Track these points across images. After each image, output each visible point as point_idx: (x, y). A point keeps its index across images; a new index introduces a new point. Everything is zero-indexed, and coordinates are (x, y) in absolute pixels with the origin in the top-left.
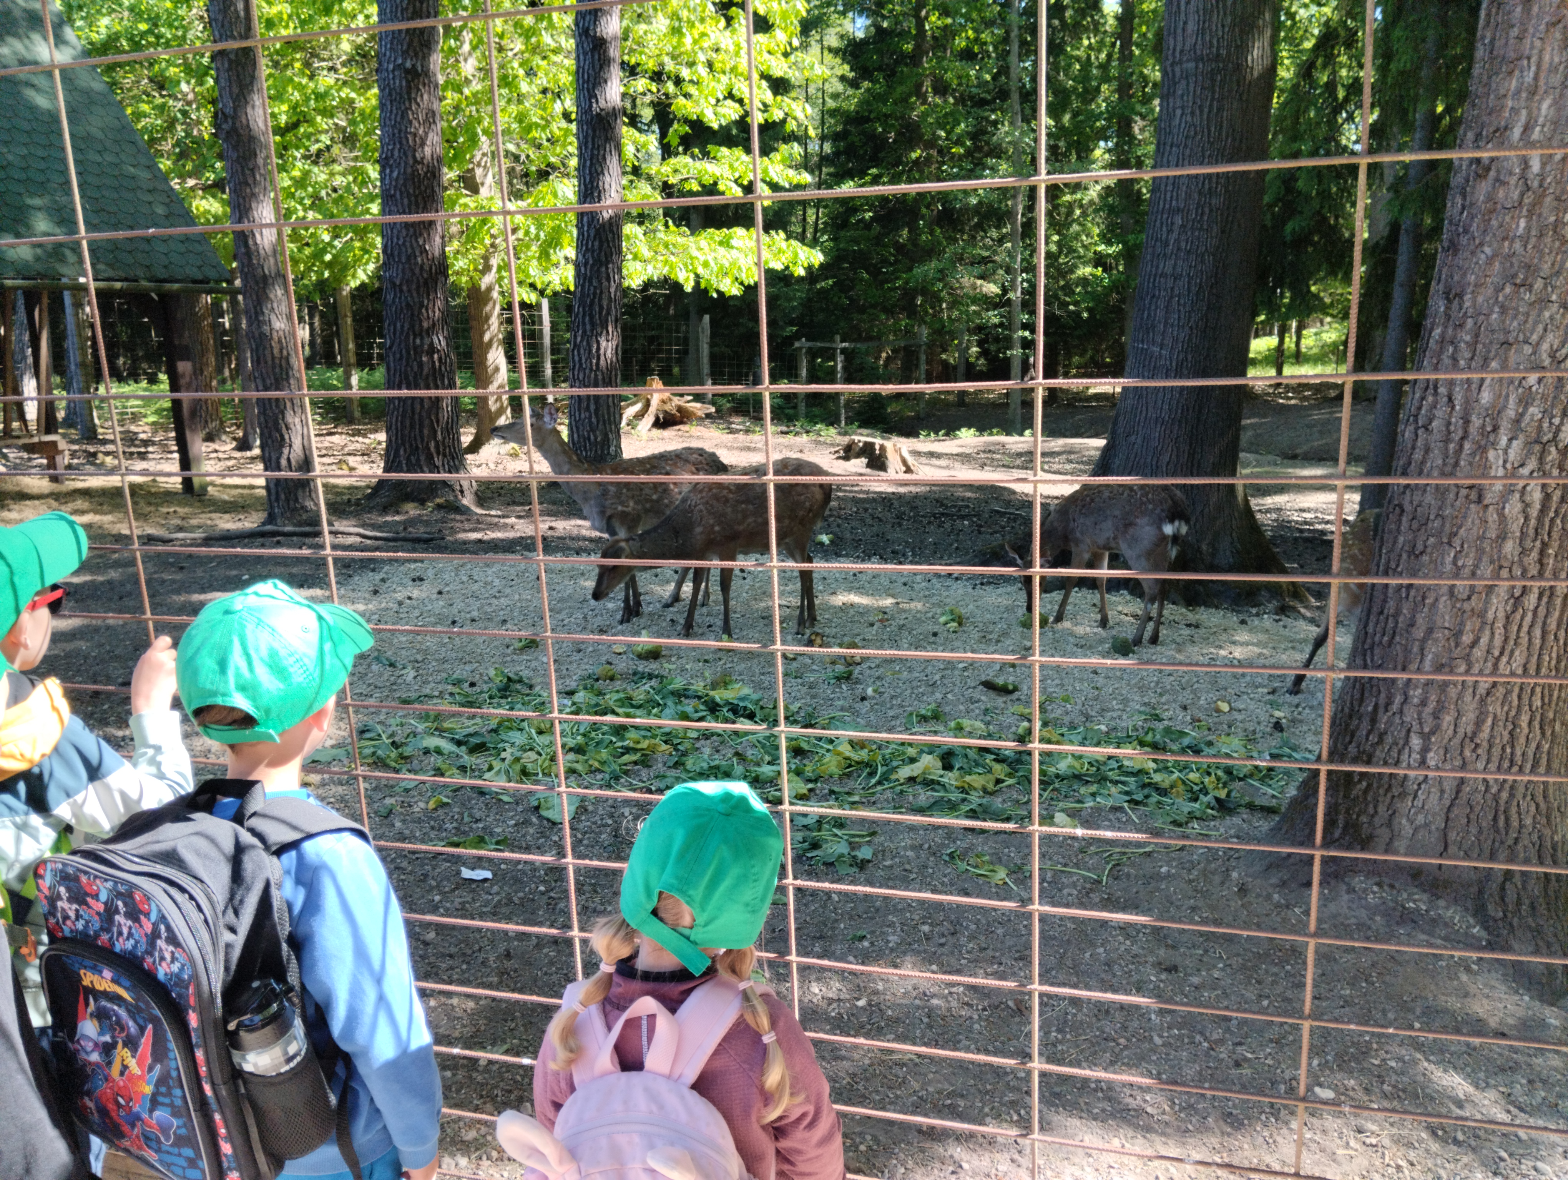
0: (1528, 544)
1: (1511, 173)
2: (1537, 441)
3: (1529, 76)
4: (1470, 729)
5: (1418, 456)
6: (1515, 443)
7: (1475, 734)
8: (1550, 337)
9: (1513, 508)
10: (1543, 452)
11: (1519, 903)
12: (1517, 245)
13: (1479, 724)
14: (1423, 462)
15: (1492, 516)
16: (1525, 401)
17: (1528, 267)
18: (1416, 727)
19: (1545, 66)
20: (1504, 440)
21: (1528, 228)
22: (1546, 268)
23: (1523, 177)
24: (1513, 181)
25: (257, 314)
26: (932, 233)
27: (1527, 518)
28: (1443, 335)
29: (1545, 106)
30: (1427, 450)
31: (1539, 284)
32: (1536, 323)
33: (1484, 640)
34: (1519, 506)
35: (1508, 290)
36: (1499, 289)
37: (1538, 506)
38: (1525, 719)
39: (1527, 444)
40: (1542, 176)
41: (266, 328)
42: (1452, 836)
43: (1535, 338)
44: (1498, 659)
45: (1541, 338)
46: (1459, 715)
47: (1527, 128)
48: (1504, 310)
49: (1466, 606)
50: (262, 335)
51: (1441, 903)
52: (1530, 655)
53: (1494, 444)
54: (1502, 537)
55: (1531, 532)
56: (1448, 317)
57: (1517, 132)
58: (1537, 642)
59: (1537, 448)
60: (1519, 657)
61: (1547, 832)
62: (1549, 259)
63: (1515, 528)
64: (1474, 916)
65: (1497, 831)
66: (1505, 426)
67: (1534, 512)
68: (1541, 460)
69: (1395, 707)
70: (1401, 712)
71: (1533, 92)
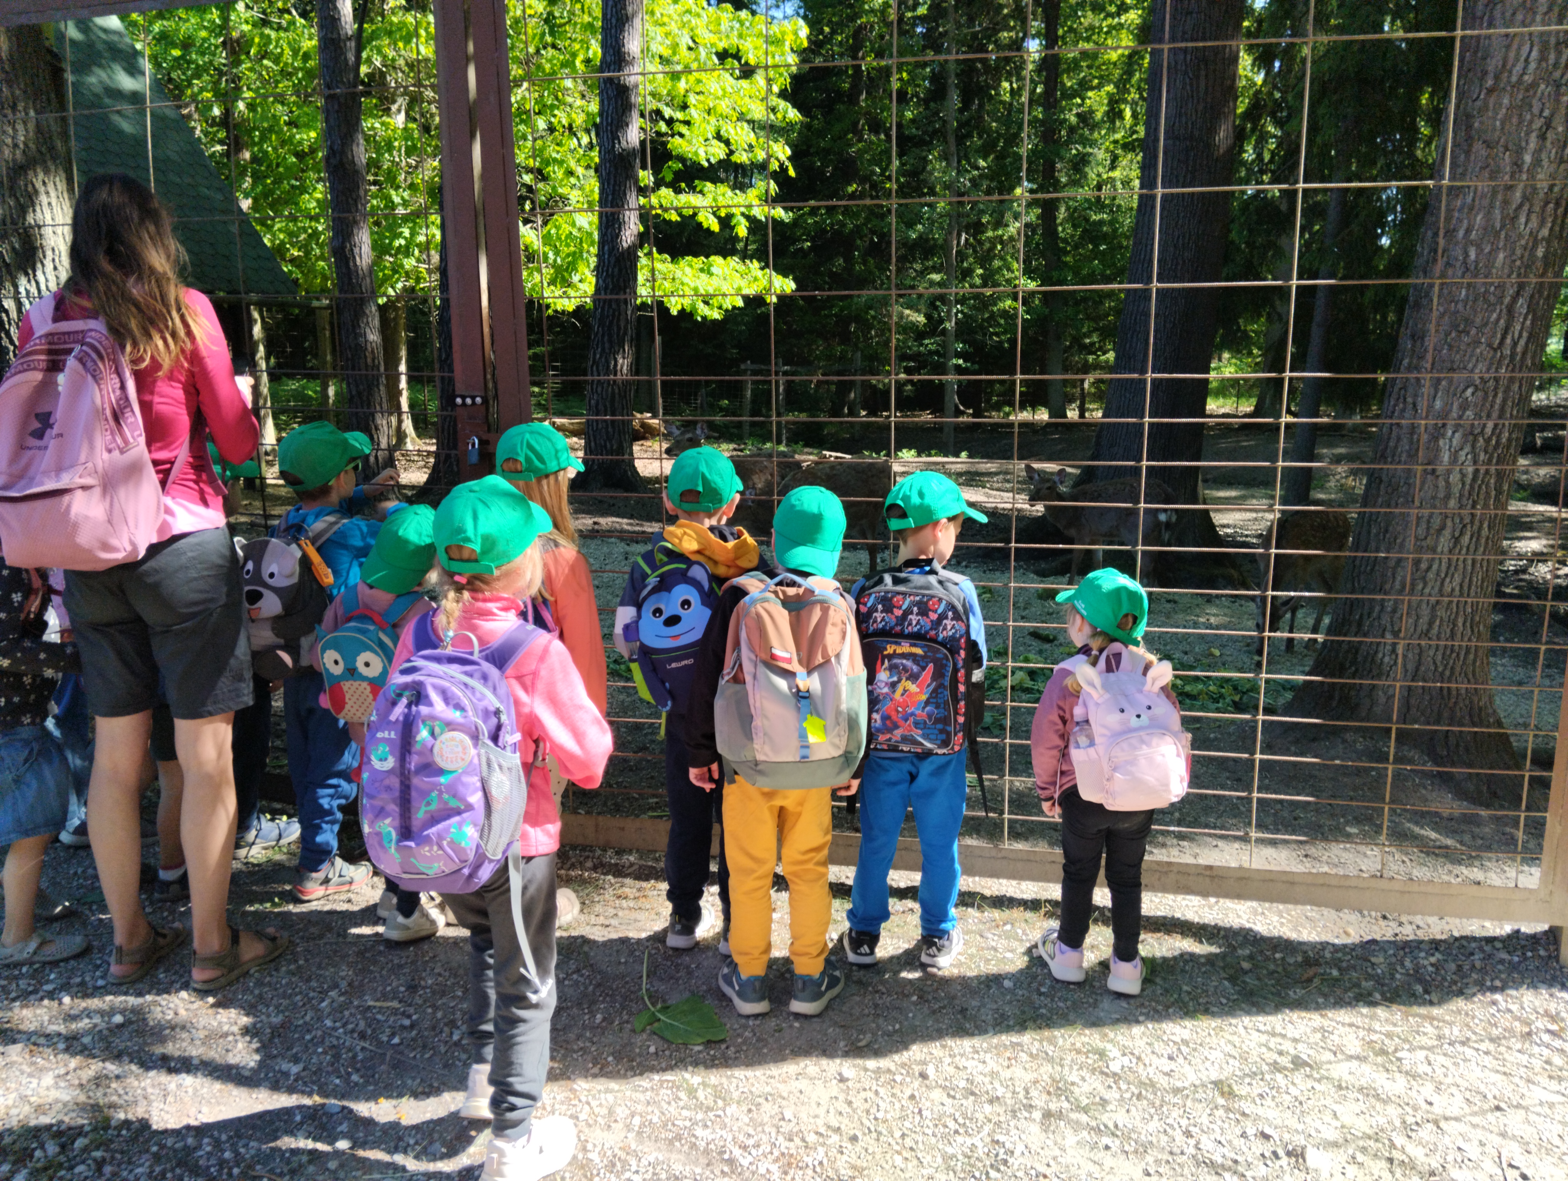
0: (1464, 501)
1: (1457, 259)
2: (1471, 433)
3: (1469, 199)
4: (1425, 627)
5: (1392, 444)
6: (1457, 435)
7: (1428, 631)
8: (1480, 366)
9: (1455, 478)
10: (1475, 441)
11: (1457, 745)
12: (1460, 306)
13: (1431, 624)
14: (1396, 447)
15: (1442, 483)
16: (1464, 407)
17: (1466, 320)
18: (1389, 627)
19: (1479, 193)
20: (1450, 433)
21: (1467, 296)
22: (1478, 321)
23: (1465, 262)
24: (1458, 264)
25: (354, 327)
26: (865, 263)
27: (1463, 484)
28: (1410, 364)
29: (1479, 218)
30: (1399, 439)
31: (1473, 331)
32: (1471, 356)
33: (1435, 567)
34: (1459, 476)
35: (1453, 334)
36: (1447, 334)
37: (1470, 476)
38: (1460, 621)
39: (1465, 436)
40: (1477, 262)
41: (362, 340)
42: (1413, 701)
43: (1470, 366)
44: (1443, 580)
45: (1475, 366)
46: (1418, 617)
47: (1468, 231)
48: (1451, 347)
49: (1424, 544)
50: (358, 345)
51: (1406, 748)
52: (1464, 577)
53: (1443, 436)
54: (1448, 497)
55: (1466, 493)
56: (1413, 351)
57: (1461, 233)
58: (1469, 568)
59: (1471, 438)
60: (1457, 578)
61: (1476, 699)
62: (1480, 316)
63: (1456, 490)
64: (1428, 755)
65: (1443, 698)
66: (1450, 423)
67: (1468, 481)
68: (1473, 447)
69: (1375, 615)
70: (1379, 618)
71: (1471, 209)
